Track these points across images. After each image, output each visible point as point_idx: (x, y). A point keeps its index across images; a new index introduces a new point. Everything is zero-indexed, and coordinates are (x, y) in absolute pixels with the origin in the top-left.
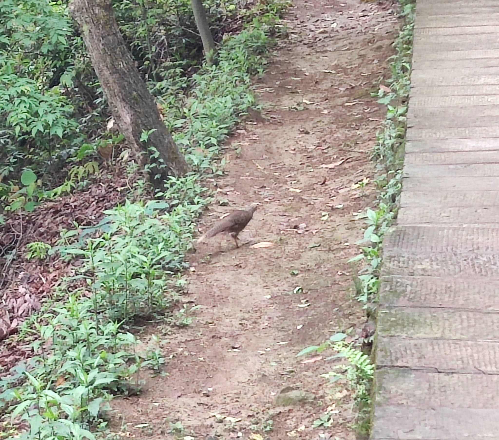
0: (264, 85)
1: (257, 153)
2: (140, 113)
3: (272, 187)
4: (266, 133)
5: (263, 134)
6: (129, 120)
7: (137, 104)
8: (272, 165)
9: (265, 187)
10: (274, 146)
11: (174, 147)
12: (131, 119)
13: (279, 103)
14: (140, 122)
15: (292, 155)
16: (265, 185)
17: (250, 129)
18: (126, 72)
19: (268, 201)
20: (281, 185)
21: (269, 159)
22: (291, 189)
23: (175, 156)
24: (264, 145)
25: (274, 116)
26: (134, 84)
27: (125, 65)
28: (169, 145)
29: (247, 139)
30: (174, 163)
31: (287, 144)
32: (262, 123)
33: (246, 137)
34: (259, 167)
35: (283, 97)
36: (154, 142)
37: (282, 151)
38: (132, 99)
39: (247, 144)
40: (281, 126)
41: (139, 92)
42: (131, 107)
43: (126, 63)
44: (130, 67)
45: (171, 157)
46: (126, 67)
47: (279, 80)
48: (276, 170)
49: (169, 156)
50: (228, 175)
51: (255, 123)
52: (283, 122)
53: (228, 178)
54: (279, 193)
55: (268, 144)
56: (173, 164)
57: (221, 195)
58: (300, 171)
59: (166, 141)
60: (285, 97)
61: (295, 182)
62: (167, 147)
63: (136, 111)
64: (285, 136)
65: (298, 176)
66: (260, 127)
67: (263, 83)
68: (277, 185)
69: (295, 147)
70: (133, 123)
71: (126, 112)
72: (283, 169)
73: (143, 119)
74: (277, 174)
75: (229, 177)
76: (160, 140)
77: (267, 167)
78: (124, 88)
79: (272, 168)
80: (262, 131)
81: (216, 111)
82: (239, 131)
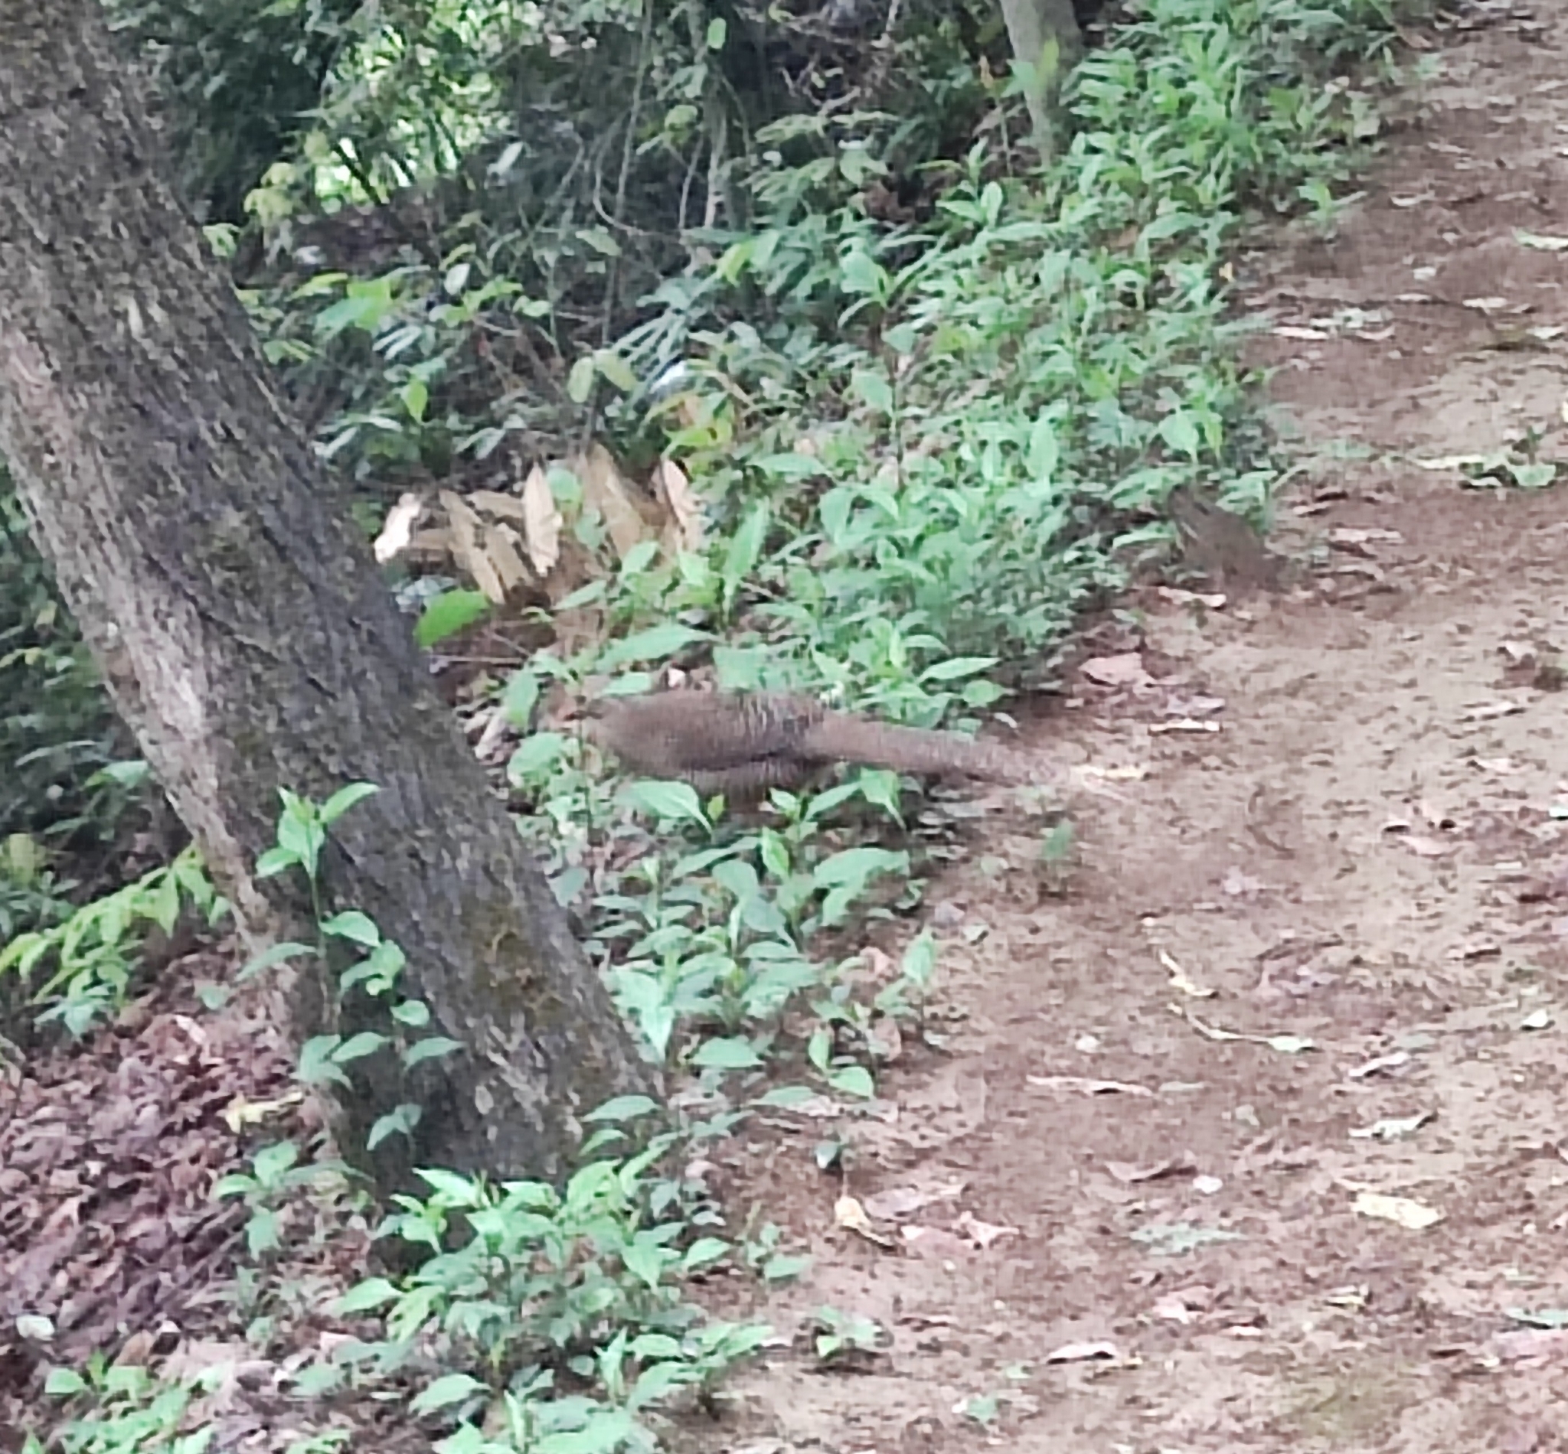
0: (1336, 289)
1: (1192, 853)
2: (267, 659)
3: (1240, 1168)
4: (1280, 679)
5: (1258, 683)
6: (196, 710)
7: (249, 594)
8: (1271, 967)
9: (1190, 1172)
10: (1315, 788)
11: (518, 902)
12: (211, 708)
13: (1409, 426)
14: (271, 726)
15: (1425, 874)
16: (1189, 1158)
17: (1174, 647)
18: (169, 364)
19: (1185, 1317)
20: (1300, 1156)
21: (1264, 900)
22: (1369, 1203)
23: (524, 974)
24: (1249, 780)
25: (1356, 536)
26: (228, 455)
27: (156, 312)
28: (484, 892)
29: (1140, 736)
30: (518, 1021)
31: (1399, 775)
32: (1265, 596)
33: (1140, 717)
34: (1179, 981)
35: (1442, 383)
36: (377, 868)
37: (1360, 837)
38: (214, 559)
39: (1138, 774)
40: (1388, 615)
41: (266, 512)
42: (204, 616)
43: (164, 303)
44: (196, 329)
45: (501, 974)
46: (169, 333)
47: (1437, 246)
48: (1294, 1006)
49: (483, 972)
50: (945, 1055)
51: (1218, 600)
52: (1406, 584)
53: (943, 1088)
54: (1278, 1230)
55: (1273, 772)
56: (508, 1031)
57: (850, 1257)
58: (1456, 1020)
59: (462, 864)
60: (1457, 380)
61: (1411, 1123)
62: (469, 901)
63: (241, 647)
64: (1403, 699)
65: (1437, 1062)
66: (1250, 626)
67: (1333, 269)
68: (1277, 1154)
69: (1453, 798)
70: (221, 732)
71: (174, 650)
72: (1343, 999)
73: (291, 705)
74: (1291, 1044)
75: (951, 1072)
76: (414, 854)
77: (1232, 983)
78: (152, 480)
79: (1266, 991)
80: (1258, 656)
81: (926, 553)
82: (1098, 667)
